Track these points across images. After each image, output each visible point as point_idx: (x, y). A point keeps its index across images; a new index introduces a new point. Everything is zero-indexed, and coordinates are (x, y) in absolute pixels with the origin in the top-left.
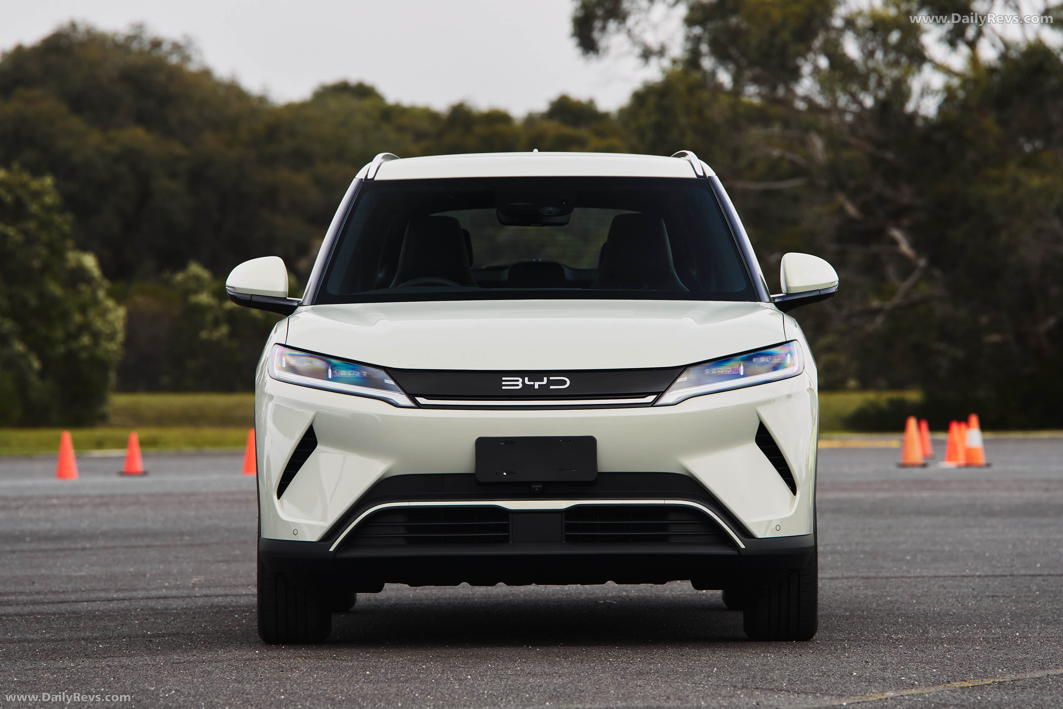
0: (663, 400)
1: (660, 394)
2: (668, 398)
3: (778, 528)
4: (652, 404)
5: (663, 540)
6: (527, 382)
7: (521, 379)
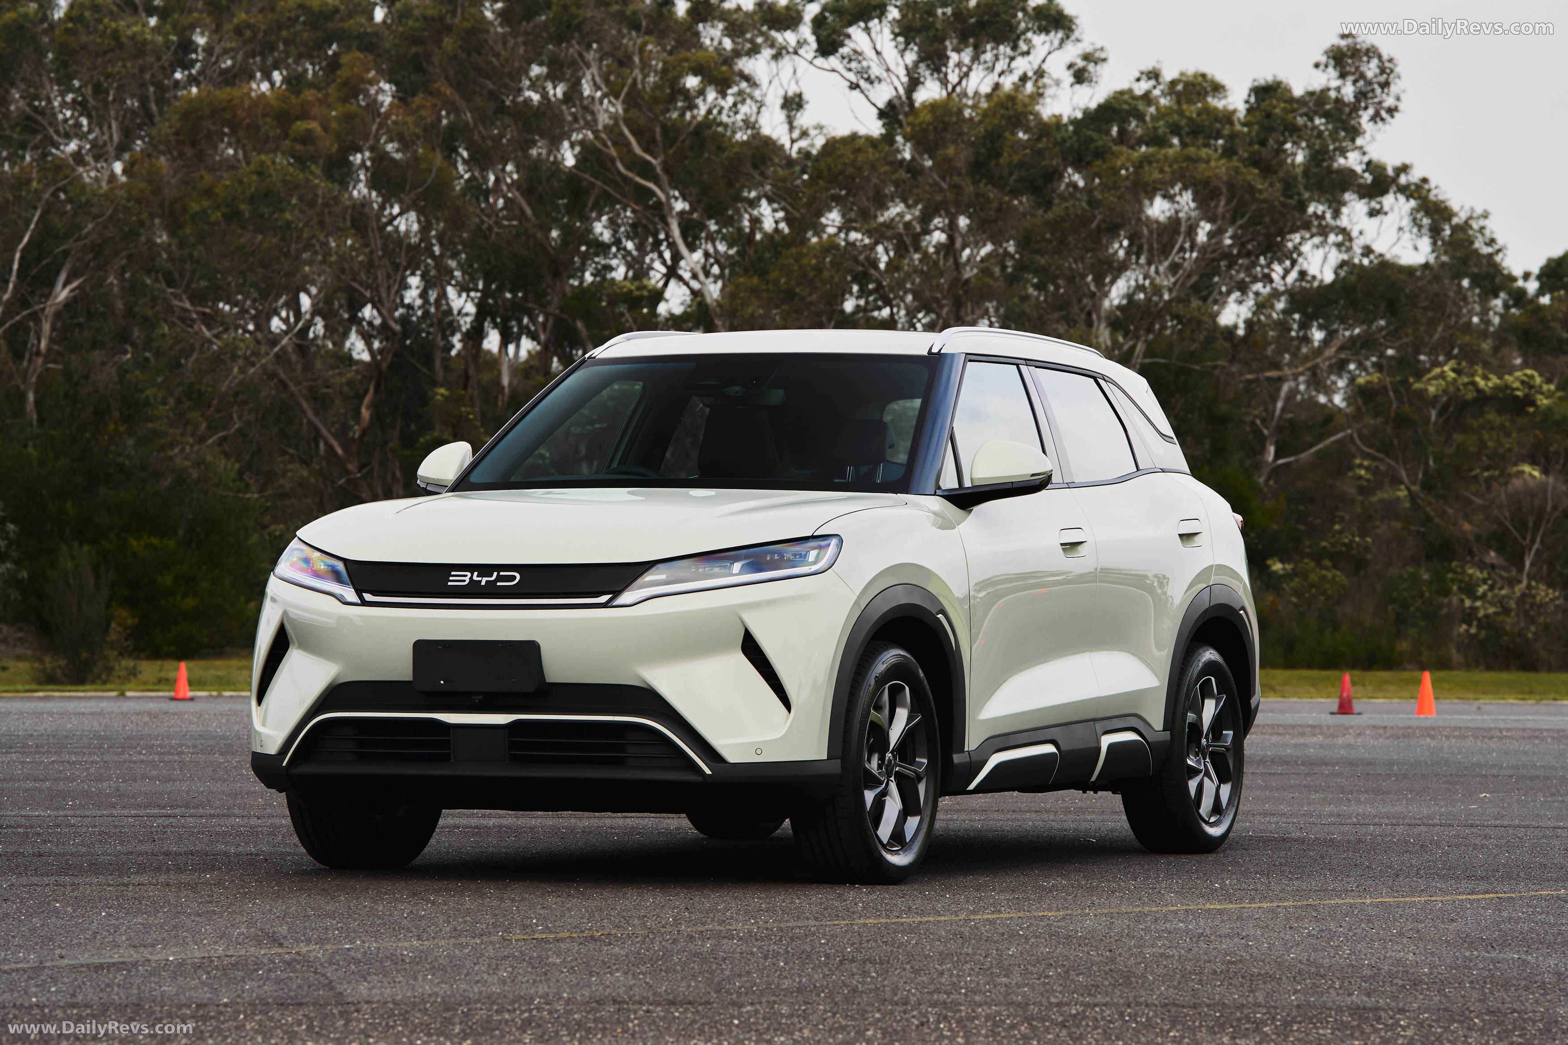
0: (619, 601)
1: (617, 593)
2: (626, 597)
3: (758, 751)
4: (605, 606)
5: (619, 762)
6: (475, 578)
7: (469, 574)
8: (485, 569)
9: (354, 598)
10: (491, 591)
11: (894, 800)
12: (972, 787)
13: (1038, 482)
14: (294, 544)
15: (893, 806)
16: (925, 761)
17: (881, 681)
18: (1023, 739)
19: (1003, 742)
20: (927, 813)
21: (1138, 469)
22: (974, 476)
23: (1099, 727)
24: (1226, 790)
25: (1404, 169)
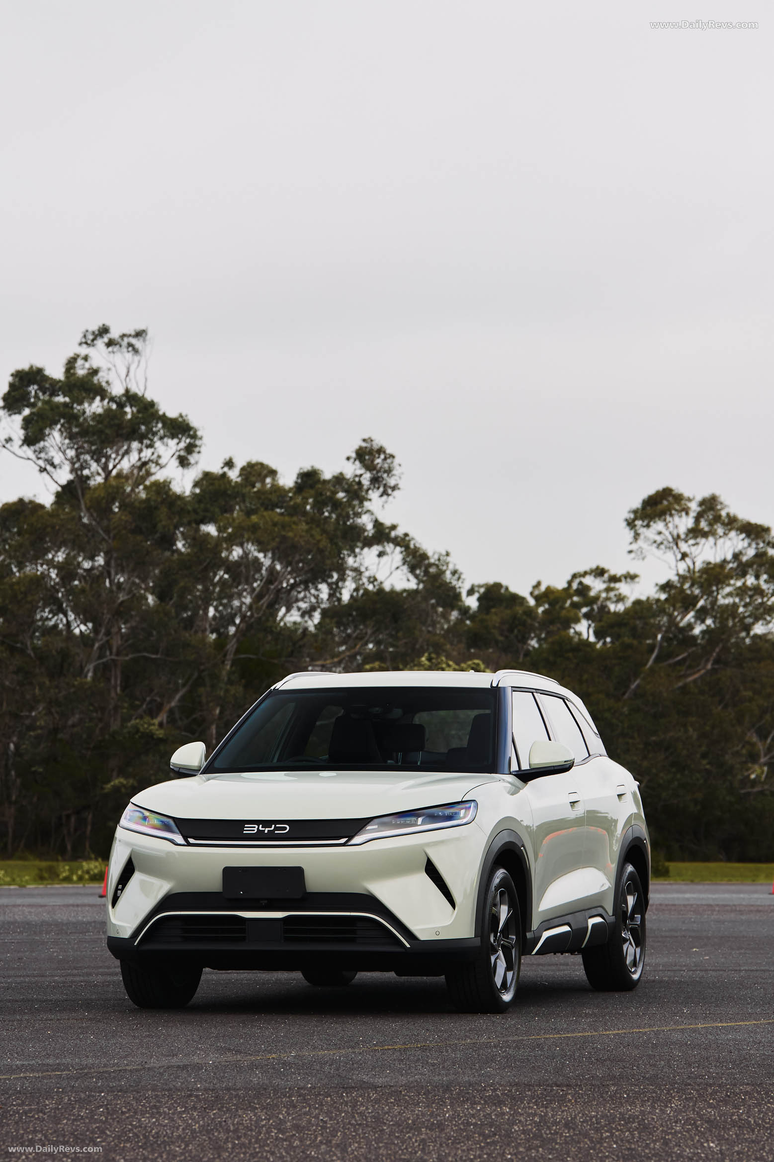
0: (353, 842)
1: (351, 837)
2: (357, 840)
3: (438, 933)
4: (344, 845)
6: (260, 828)
7: (257, 826)
8: (267, 823)
9: (183, 842)
10: (271, 837)
11: (502, 961)
12: (534, 953)
13: (568, 766)
14: (130, 807)
15: (502, 965)
16: (514, 937)
17: (497, 888)
18: (556, 922)
19: (548, 924)
20: (516, 968)
21: (589, 755)
22: (531, 763)
23: (587, 913)
24: (638, 950)
25: (394, 527)
